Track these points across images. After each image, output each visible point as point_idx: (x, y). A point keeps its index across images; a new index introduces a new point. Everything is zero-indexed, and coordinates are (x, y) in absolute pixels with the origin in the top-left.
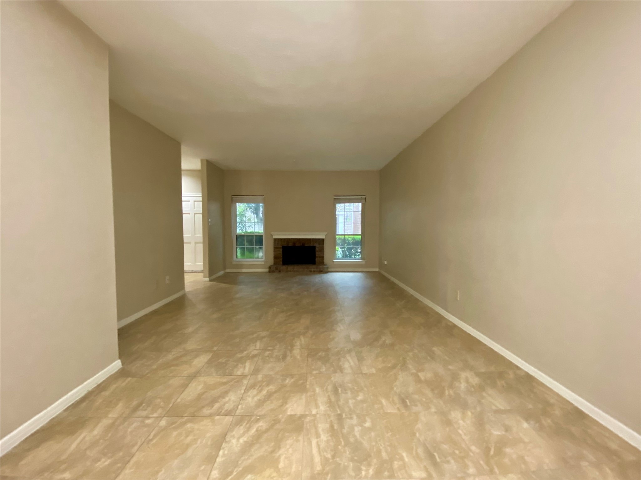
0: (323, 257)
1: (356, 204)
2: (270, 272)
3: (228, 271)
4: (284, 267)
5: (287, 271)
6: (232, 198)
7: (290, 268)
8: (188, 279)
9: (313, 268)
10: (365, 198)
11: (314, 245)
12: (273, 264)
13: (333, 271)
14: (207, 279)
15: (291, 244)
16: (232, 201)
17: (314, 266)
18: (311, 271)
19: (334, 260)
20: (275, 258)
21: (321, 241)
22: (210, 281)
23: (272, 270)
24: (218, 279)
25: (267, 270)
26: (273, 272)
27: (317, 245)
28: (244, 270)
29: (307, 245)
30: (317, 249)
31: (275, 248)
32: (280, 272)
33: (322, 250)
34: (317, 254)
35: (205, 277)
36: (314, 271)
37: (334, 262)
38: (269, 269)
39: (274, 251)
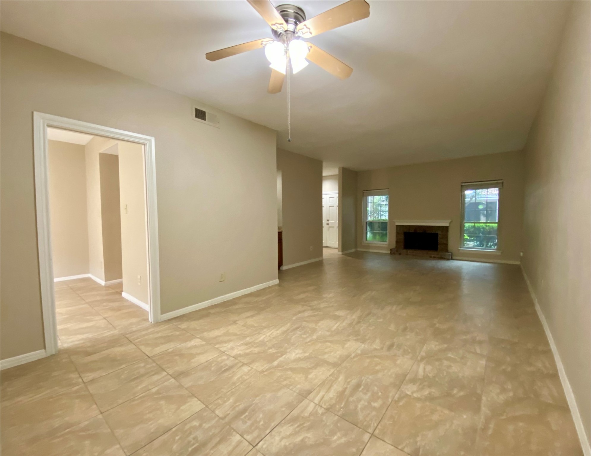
0: (446, 245)
1: (490, 190)
2: (391, 253)
3: (359, 249)
4: (405, 251)
5: (407, 254)
6: (363, 193)
7: (409, 251)
8: (326, 253)
9: (433, 253)
10: (503, 182)
11: (437, 232)
12: (395, 247)
13: (458, 259)
14: (341, 253)
15: (412, 231)
16: (363, 195)
17: (436, 253)
18: (431, 257)
19: (460, 248)
20: (397, 242)
21: (445, 229)
22: (342, 254)
23: (393, 252)
24: (349, 255)
25: (389, 252)
26: (394, 254)
27: (439, 232)
28: (371, 251)
29: (429, 232)
30: (439, 236)
31: (398, 234)
32: (400, 254)
33: (446, 237)
34: (440, 241)
35: (339, 251)
36: (434, 257)
37: (459, 250)
38: (390, 251)
39: (397, 236)
